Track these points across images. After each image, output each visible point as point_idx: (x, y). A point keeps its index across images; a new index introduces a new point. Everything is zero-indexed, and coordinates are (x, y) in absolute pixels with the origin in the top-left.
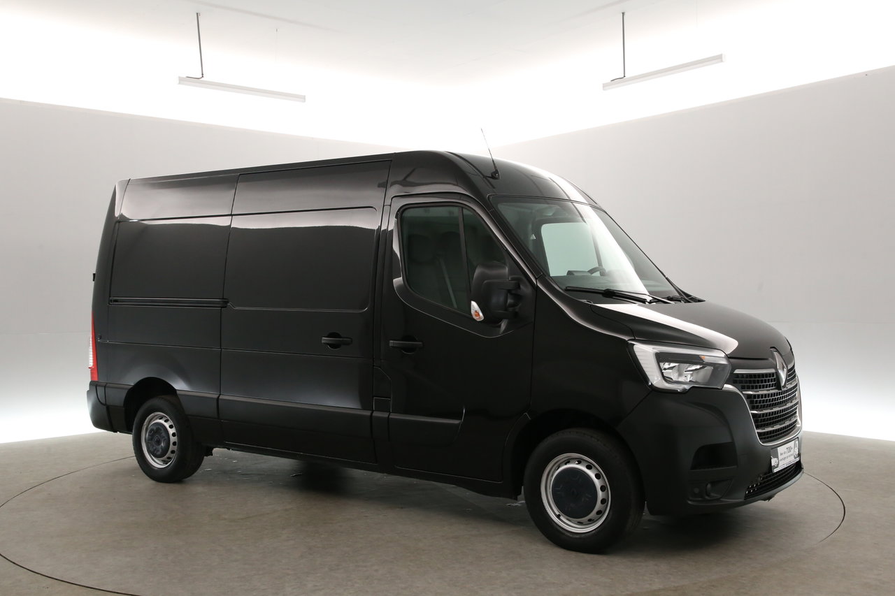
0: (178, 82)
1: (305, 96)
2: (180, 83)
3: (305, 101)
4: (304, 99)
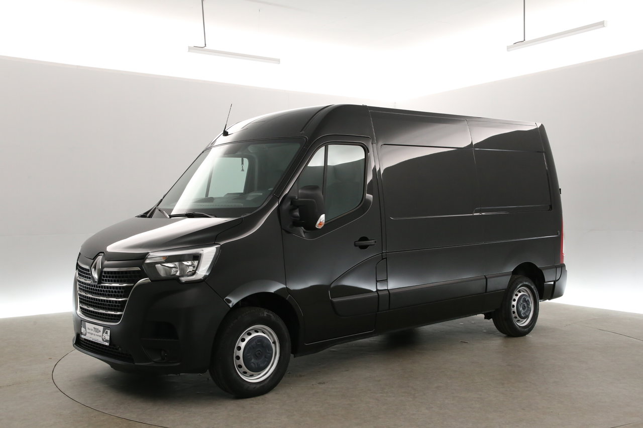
0: (188, 50)
1: (279, 59)
3: (279, 63)
4: (279, 61)
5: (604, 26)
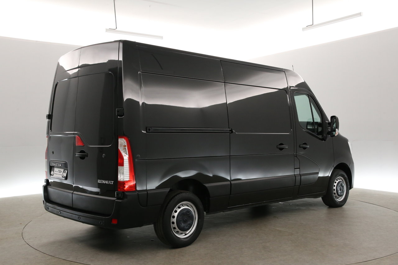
0: (105, 31)
4: (163, 38)
5: (361, 16)
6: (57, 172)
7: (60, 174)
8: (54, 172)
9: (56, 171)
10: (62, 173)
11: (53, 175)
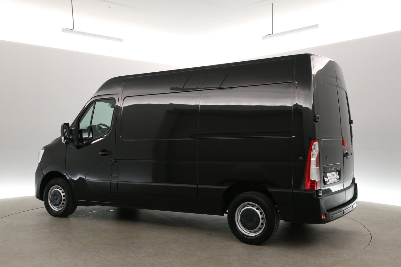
1: (122, 39)
2: (63, 32)
4: (122, 40)
5: (318, 27)
6: (331, 176)
7: (334, 178)
8: (328, 178)
9: (329, 177)
10: (335, 176)
11: (328, 182)
